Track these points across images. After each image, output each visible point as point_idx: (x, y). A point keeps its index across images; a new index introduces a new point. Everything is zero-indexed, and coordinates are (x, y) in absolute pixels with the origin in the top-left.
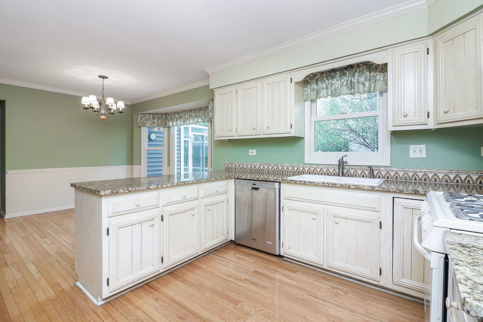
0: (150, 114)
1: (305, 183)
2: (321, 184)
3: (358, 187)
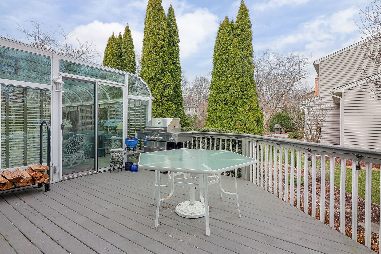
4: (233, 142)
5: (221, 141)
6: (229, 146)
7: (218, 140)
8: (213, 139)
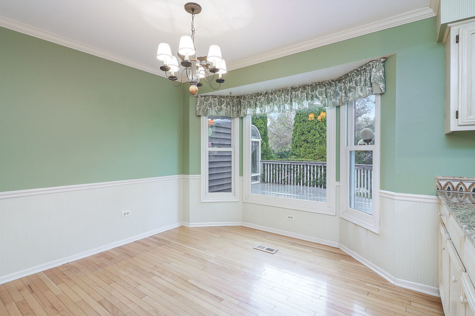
0: (215, 97)
4: (320, 167)
5: (312, 167)
6: (318, 170)
7: (310, 166)
8: (307, 166)
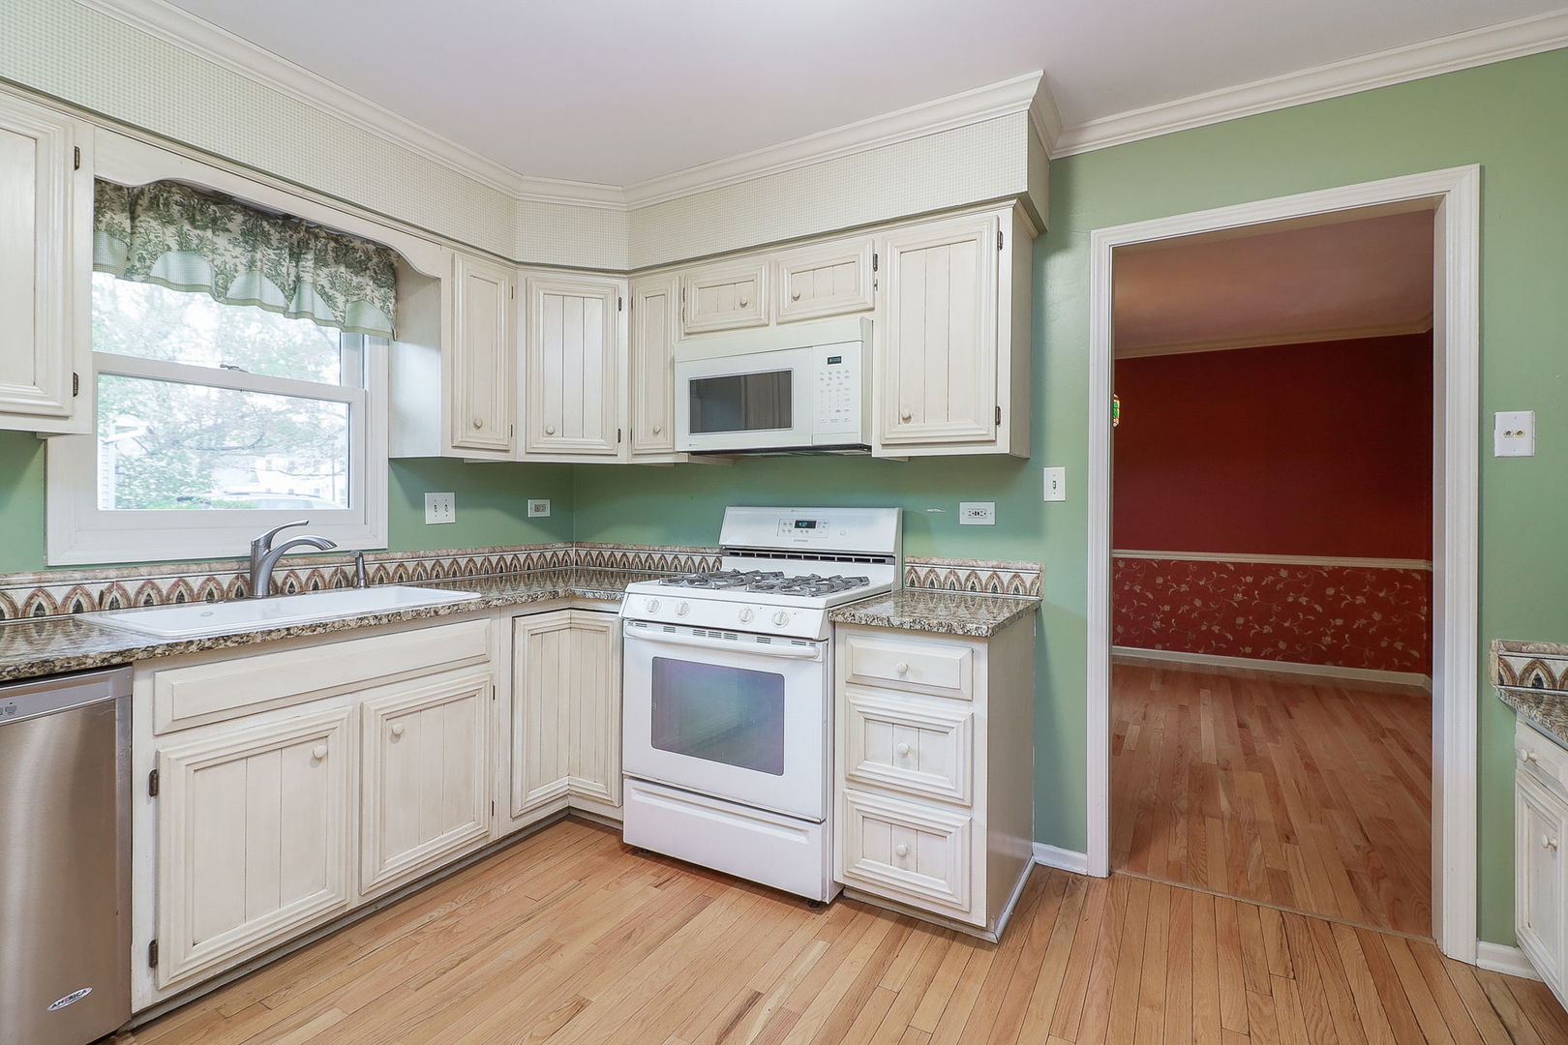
1: (290, 634)
2: (353, 624)
3: (455, 608)
